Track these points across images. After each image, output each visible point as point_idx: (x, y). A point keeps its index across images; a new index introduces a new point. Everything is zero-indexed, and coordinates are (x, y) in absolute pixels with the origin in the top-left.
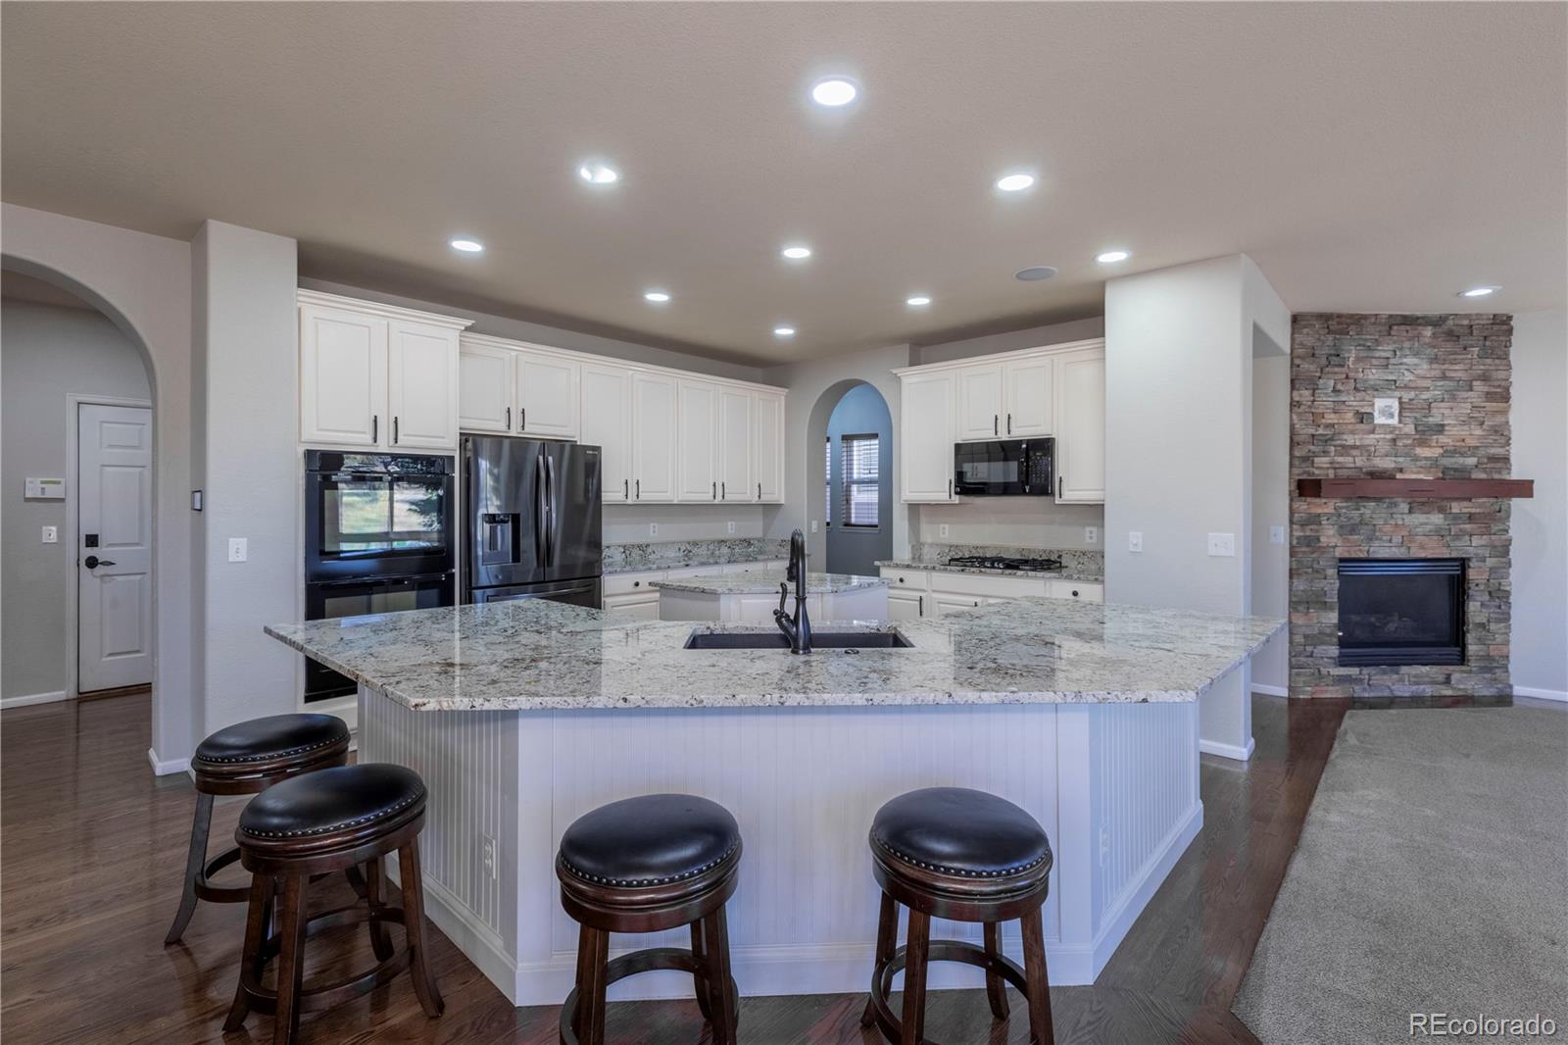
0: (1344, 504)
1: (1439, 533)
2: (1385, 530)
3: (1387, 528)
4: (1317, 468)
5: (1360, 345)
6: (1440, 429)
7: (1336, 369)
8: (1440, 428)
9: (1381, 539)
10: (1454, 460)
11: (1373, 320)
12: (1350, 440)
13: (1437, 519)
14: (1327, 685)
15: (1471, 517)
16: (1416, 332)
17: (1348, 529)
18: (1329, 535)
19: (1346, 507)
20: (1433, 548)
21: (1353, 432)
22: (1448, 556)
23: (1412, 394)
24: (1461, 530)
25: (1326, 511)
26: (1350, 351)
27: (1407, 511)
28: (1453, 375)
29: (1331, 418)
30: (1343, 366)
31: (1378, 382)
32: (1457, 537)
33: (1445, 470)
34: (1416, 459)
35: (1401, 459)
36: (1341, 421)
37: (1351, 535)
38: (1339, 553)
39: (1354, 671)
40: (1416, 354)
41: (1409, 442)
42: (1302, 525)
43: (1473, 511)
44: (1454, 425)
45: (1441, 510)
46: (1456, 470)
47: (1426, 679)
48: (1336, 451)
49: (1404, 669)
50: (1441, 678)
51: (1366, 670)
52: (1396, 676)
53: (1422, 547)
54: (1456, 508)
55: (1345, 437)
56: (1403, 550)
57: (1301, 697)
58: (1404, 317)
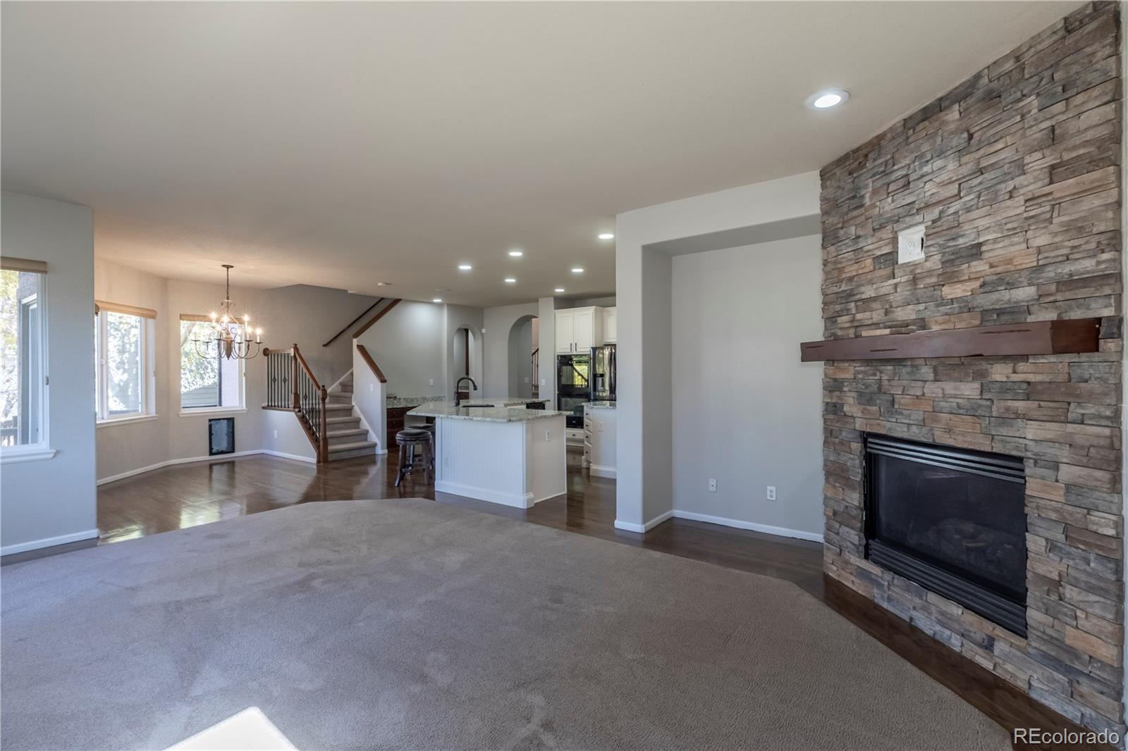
0: (863, 368)
1: (973, 411)
2: (902, 401)
3: (906, 400)
4: (841, 329)
5: (874, 175)
6: (976, 251)
7: (855, 213)
8: (974, 251)
9: (901, 414)
10: (994, 296)
11: (889, 136)
12: (868, 292)
13: (970, 389)
14: (851, 574)
15: (1030, 391)
16: (937, 124)
17: (866, 398)
18: (851, 406)
19: (865, 372)
20: (963, 434)
21: (871, 282)
22: (988, 449)
23: (935, 213)
24: (1007, 409)
25: (847, 376)
26: (866, 186)
27: (931, 376)
28: (993, 160)
29: (851, 270)
30: (862, 206)
31: (896, 212)
32: (1003, 420)
33: (985, 313)
34: (942, 302)
35: (921, 307)
36: (860, 272)
37: (870, 405)
38: (860, 425)
39: (875, 570)
40: (941, 154)
41: (934, 280)
42: (830, 391)
43: (1032, 378)
44: (995, 241)
45: (980, 375)
46: (1000, 312)
47: (957, 627)
48: (857, 307)
49: (932, 597)
50: (979, 636)
51: (888, 576)
52: (917, 600)
53: (949, 431)
54: (1000, 372)
55: (863, 289)
56: (924, 430)
57: (831, 574)
58: (925, 110)
